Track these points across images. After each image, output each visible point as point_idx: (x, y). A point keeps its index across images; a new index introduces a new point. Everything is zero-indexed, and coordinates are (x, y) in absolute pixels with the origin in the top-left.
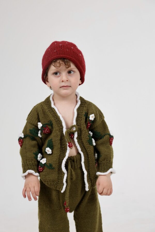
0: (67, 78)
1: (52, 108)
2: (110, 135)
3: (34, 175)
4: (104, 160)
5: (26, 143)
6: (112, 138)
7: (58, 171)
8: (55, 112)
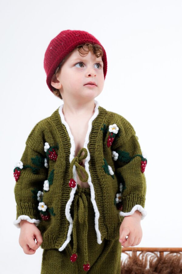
1: (63, 125)
3: (28, 222)
4: (130, 194)
5: (24, 176)
6: (145, 162)
7: (61, 219)
8: (66, 131)
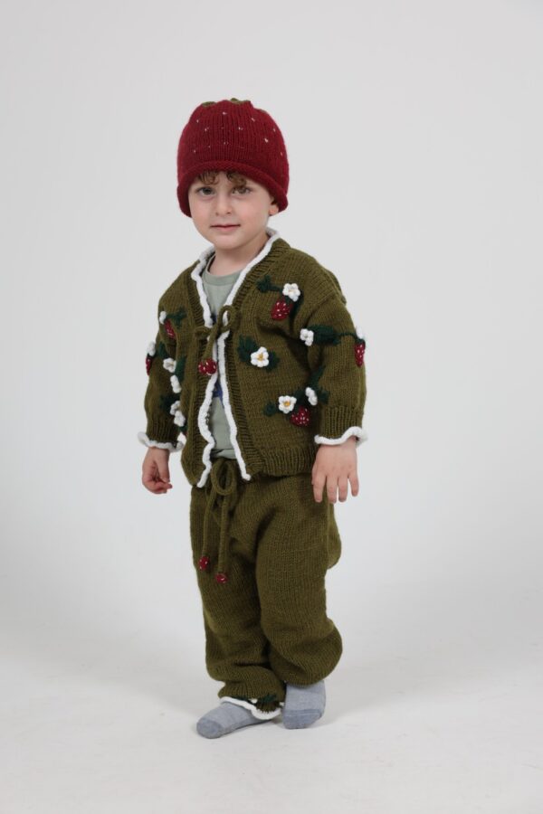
0: (230, 206)
2: (355, 337)
6: (360, 345)
8: (195, 289)
